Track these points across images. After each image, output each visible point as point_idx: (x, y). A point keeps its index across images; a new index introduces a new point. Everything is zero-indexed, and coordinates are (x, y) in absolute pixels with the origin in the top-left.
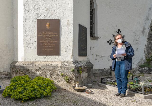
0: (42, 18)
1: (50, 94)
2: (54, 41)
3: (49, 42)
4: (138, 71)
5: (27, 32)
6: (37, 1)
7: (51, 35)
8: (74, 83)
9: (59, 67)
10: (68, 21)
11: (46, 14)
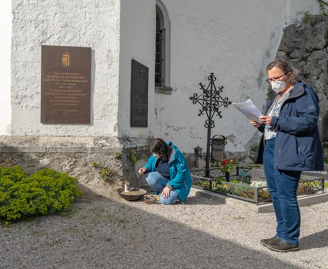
0: (52, 42)
1: (69, 206)
2: (78, 93)
3: (67, 96)
4: (248, 158)
5: (19, 71)
6: (44, 6)
7: (73, 79)
8: (120, 183)
9: (89, 150)
10: (110, 51)
11: (61, 34)
